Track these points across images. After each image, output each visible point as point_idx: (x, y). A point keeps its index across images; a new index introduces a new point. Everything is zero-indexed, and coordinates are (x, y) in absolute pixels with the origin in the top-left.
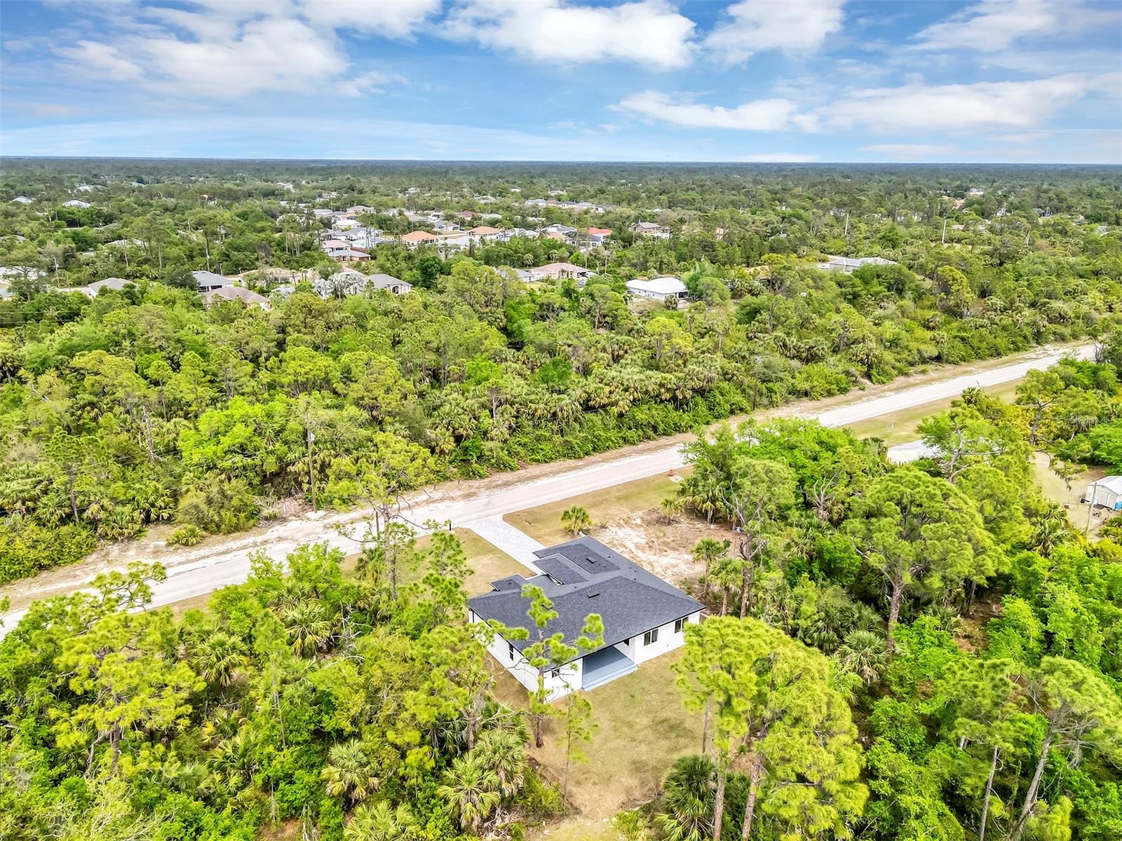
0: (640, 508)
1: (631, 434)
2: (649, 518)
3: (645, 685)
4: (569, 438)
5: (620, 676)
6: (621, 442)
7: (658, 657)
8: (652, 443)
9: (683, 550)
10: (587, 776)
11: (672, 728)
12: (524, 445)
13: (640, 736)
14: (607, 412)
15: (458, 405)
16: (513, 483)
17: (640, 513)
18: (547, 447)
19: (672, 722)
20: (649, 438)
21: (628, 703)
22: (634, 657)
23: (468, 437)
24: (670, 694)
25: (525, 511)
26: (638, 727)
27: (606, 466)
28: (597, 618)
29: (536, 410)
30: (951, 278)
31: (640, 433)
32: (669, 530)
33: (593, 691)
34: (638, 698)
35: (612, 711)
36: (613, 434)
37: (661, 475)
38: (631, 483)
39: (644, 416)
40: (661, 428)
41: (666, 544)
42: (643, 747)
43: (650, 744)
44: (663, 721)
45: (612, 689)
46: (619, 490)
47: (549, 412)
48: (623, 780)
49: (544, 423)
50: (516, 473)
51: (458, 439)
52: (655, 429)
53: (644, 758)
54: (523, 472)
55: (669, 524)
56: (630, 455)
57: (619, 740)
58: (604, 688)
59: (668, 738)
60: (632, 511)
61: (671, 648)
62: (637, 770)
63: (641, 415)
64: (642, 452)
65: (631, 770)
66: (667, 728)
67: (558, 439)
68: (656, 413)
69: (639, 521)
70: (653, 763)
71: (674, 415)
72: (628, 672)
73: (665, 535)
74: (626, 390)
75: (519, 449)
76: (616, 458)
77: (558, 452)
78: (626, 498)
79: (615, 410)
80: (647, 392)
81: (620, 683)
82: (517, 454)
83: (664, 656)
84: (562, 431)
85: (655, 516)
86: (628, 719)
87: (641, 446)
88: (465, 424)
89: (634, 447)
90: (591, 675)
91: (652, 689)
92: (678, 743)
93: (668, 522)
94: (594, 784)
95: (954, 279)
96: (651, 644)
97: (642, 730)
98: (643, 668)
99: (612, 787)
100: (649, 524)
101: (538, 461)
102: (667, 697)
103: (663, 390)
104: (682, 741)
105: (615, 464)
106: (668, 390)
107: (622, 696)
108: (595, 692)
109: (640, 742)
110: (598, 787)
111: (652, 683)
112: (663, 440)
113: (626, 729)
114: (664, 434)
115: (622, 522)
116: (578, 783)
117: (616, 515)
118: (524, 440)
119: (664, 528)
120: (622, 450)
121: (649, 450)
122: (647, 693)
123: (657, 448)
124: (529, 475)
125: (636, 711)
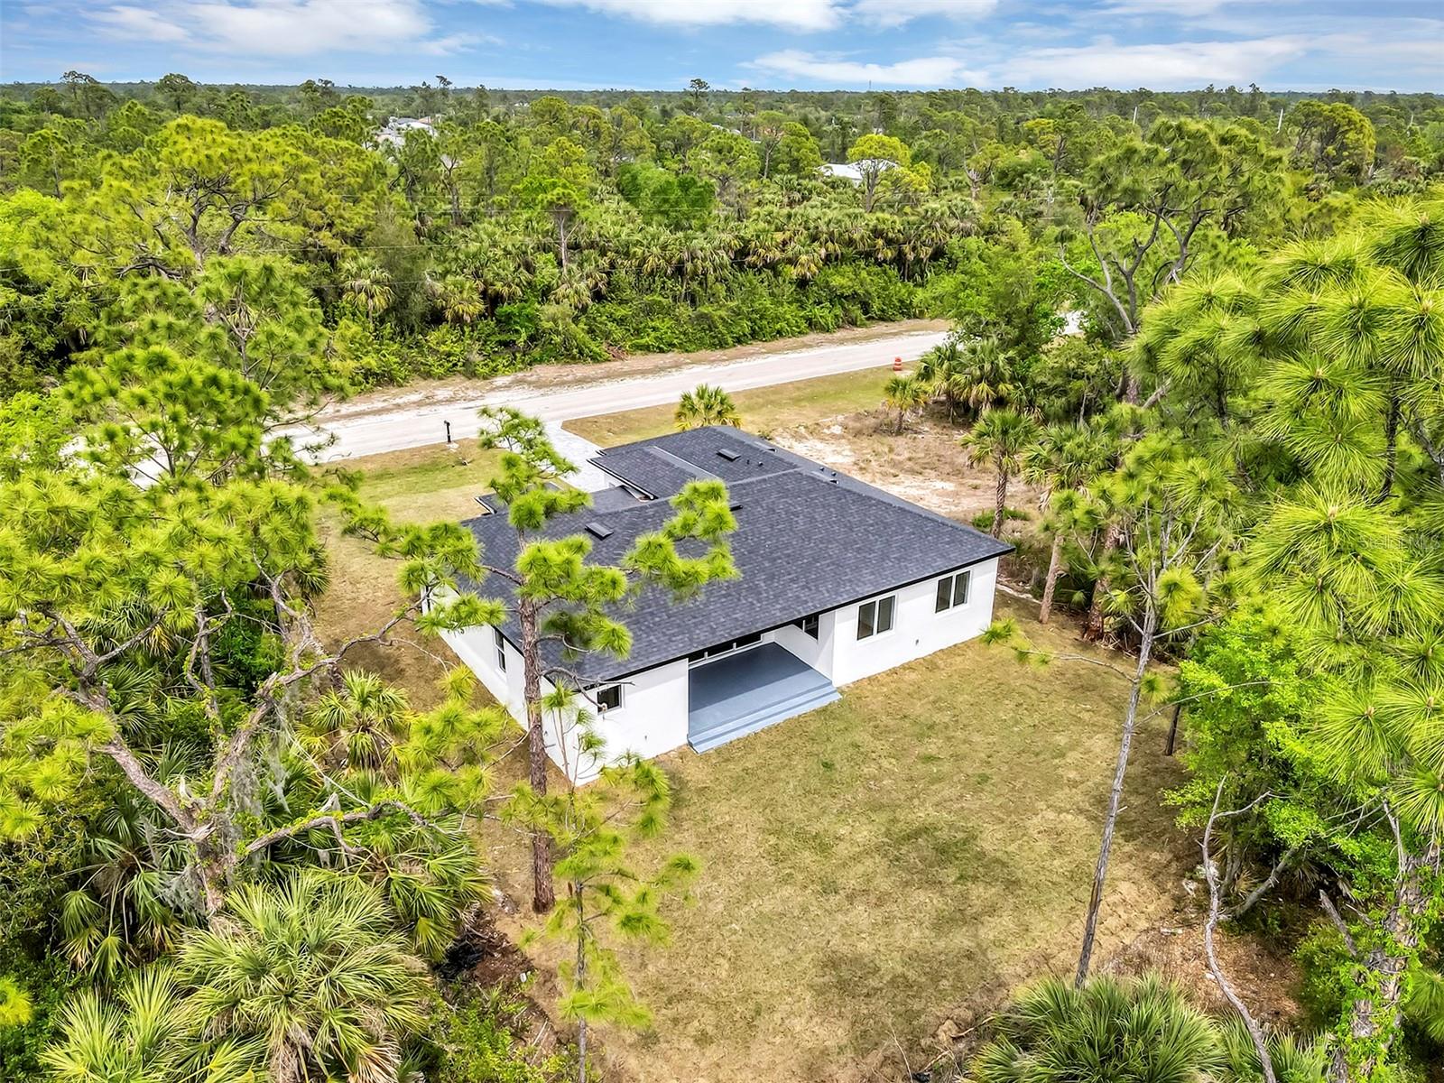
0: (838, 411)
1: (823, 313)
2: (858, 425)
3: (862, 736)
4: (705, 309)
5: (794, 713)
6: (804, 325)
7: (894, 671)
8: (859, 331)
9: (933, 473)
10: (680, 1008)
11: (944, 853)
12: (621, 322)
13: (851, 879)
14: (777, 274)
15: (494, 245)
16: (594, 380)
17: (840, 418)
18: (664, 325)
19: (944, 835)
20: (853, 323)
21: (815, 783)
22: (830, 667)
23: (512, 298)
24: (929, 759)
25: (608, 416)
26: (842, 850)
27: (773, 359)
28: (714, 493)
29: (644, 260)
30: (1344, 122)
31: (838, 311)
32: (901, 443)
33: (718, 751)
34: (843, 769)
35: (771, 804)
36: (789, 311)
37: (878, 368)
38: (822, 380)
39: (844, 281)
40: (876, 306)
41: (894, 464)
42: (861, 914)
43: (880, 902)
44: (917, 833)
45: (769, 746)
46: (798, 389)
47: (669, 262)
48: (798, 1024)
49: (658, 283)
50: (604, 365)
51: (493, 300)
52: (866, 308)
53: (864, 947)
54: (616, 365)
55: (899, 433)
56: (819, 345)
57: (787, 891)
58: (747, 744)
59: (935, 884)
60: (824, 415)
61: (925, 650)
62: (843, 986)
63: (841, 280)
64: (842, 342)
65: (820, 991)
66: (929, 853)
67: (684, 310)
68: (865, 279)
69: (837, 430)
70: (892, 965)
71: (900, 289)
72: (818, 705)
73: (891, 450)
74: (814, 238)
75: (611, 326)
76: (793, 349)
77: (685, 334)
78: (812, 399)
79: (793, 272)
80: (851, 242)
81: (794, 728)
82: (607, 335)
83: (908, 667)
84: (692, 299)
85: (871, 421)
86: (814, 828)
87: (839, 334)
88: (504, 276)
89: (828, 335)
90: (713, 711)
91: (881, 746)
92: (964, 897)
93: (900, 429)
94: (703, 1040)
95: (1350, 122)
96: (876, 638)
97: (855, 859)
98: (854, 696)
99: (761, 1053)
100: (858, 433)
101: (647, 348)
102: (921, 768)
103: (880, 242)
104: (980, 893)
105: (792, 355)
106: (889, 242)
107: (799, 764)
108: (725, 754)
109: (851, 898)
110: (713, 1053)
111: (880, 732)
112: (881, 327)
113: (807, 857)
114: (882, 319)
115: (802, 430)
116: (648, 1040)
117: (790, 421)
118: (622, 312)
119: (890, 440)
120: (805, 339)
121: (855, 340)
122: (866, 758)
123: (868, 338)
124: (626, 369)
125: (836, 805)
